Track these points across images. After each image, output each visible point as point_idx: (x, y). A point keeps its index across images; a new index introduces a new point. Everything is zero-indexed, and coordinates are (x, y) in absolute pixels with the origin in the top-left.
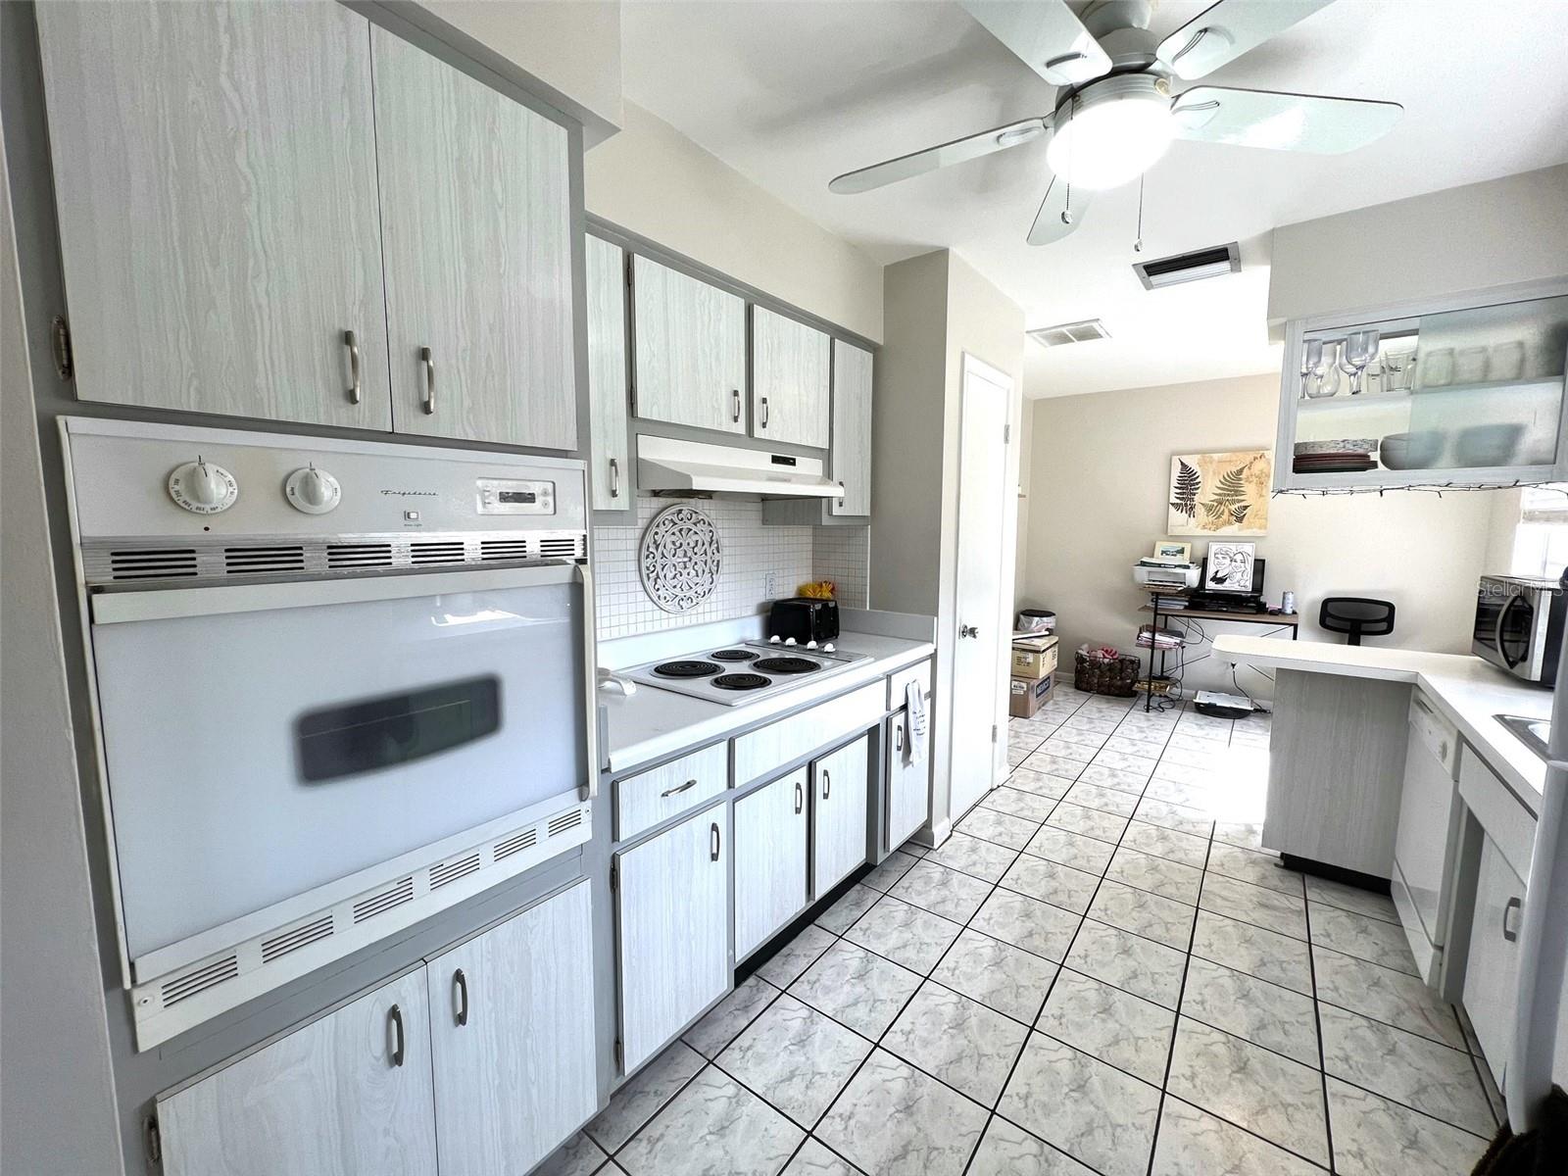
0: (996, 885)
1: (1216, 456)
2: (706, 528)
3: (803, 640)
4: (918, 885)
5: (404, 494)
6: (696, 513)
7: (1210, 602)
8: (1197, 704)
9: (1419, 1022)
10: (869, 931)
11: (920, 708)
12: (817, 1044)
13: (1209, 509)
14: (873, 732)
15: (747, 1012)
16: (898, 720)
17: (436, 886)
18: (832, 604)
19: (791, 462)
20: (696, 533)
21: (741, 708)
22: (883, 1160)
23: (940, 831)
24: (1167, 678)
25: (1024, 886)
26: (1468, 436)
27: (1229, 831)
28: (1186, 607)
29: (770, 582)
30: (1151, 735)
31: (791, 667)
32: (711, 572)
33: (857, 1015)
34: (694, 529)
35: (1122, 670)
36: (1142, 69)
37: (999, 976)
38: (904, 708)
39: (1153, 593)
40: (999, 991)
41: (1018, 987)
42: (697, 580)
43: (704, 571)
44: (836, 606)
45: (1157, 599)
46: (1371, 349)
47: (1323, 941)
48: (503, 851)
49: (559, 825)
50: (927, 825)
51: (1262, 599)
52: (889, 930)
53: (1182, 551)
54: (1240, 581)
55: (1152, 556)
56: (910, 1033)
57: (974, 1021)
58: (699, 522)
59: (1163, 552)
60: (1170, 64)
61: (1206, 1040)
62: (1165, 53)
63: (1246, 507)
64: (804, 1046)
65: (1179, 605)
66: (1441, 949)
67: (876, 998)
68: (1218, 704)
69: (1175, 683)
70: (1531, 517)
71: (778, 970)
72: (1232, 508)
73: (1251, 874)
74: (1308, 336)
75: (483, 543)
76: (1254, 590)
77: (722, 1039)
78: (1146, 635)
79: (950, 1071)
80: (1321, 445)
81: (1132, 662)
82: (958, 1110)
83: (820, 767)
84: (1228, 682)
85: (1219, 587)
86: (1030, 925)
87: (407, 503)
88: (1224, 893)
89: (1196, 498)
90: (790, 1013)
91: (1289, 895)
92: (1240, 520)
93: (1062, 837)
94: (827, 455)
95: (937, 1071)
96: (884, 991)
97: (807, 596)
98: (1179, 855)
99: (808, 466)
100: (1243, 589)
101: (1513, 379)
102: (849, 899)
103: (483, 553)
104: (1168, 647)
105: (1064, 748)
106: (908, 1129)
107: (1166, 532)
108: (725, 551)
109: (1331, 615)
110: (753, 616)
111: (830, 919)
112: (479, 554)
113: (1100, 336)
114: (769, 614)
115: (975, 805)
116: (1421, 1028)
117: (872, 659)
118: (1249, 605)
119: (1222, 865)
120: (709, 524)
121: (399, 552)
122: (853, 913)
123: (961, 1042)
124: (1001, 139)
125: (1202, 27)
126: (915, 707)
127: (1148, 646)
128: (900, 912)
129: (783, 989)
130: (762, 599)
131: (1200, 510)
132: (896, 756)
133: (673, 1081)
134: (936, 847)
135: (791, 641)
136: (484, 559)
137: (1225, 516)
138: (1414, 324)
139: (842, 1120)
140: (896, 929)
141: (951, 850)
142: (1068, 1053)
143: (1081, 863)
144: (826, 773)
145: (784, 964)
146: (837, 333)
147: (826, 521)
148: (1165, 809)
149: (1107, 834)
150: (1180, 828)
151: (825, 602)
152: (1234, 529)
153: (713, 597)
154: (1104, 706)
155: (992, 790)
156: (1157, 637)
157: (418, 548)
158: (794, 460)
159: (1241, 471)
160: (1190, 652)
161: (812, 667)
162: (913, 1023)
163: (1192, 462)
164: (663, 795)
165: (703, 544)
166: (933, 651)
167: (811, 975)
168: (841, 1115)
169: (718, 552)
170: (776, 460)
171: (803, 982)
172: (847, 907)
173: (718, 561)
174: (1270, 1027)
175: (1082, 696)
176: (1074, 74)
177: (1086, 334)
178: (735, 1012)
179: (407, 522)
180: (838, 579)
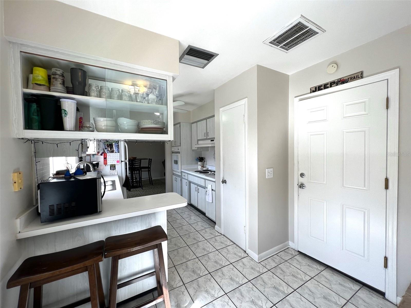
158: (214, 140)
170: (211, 141)
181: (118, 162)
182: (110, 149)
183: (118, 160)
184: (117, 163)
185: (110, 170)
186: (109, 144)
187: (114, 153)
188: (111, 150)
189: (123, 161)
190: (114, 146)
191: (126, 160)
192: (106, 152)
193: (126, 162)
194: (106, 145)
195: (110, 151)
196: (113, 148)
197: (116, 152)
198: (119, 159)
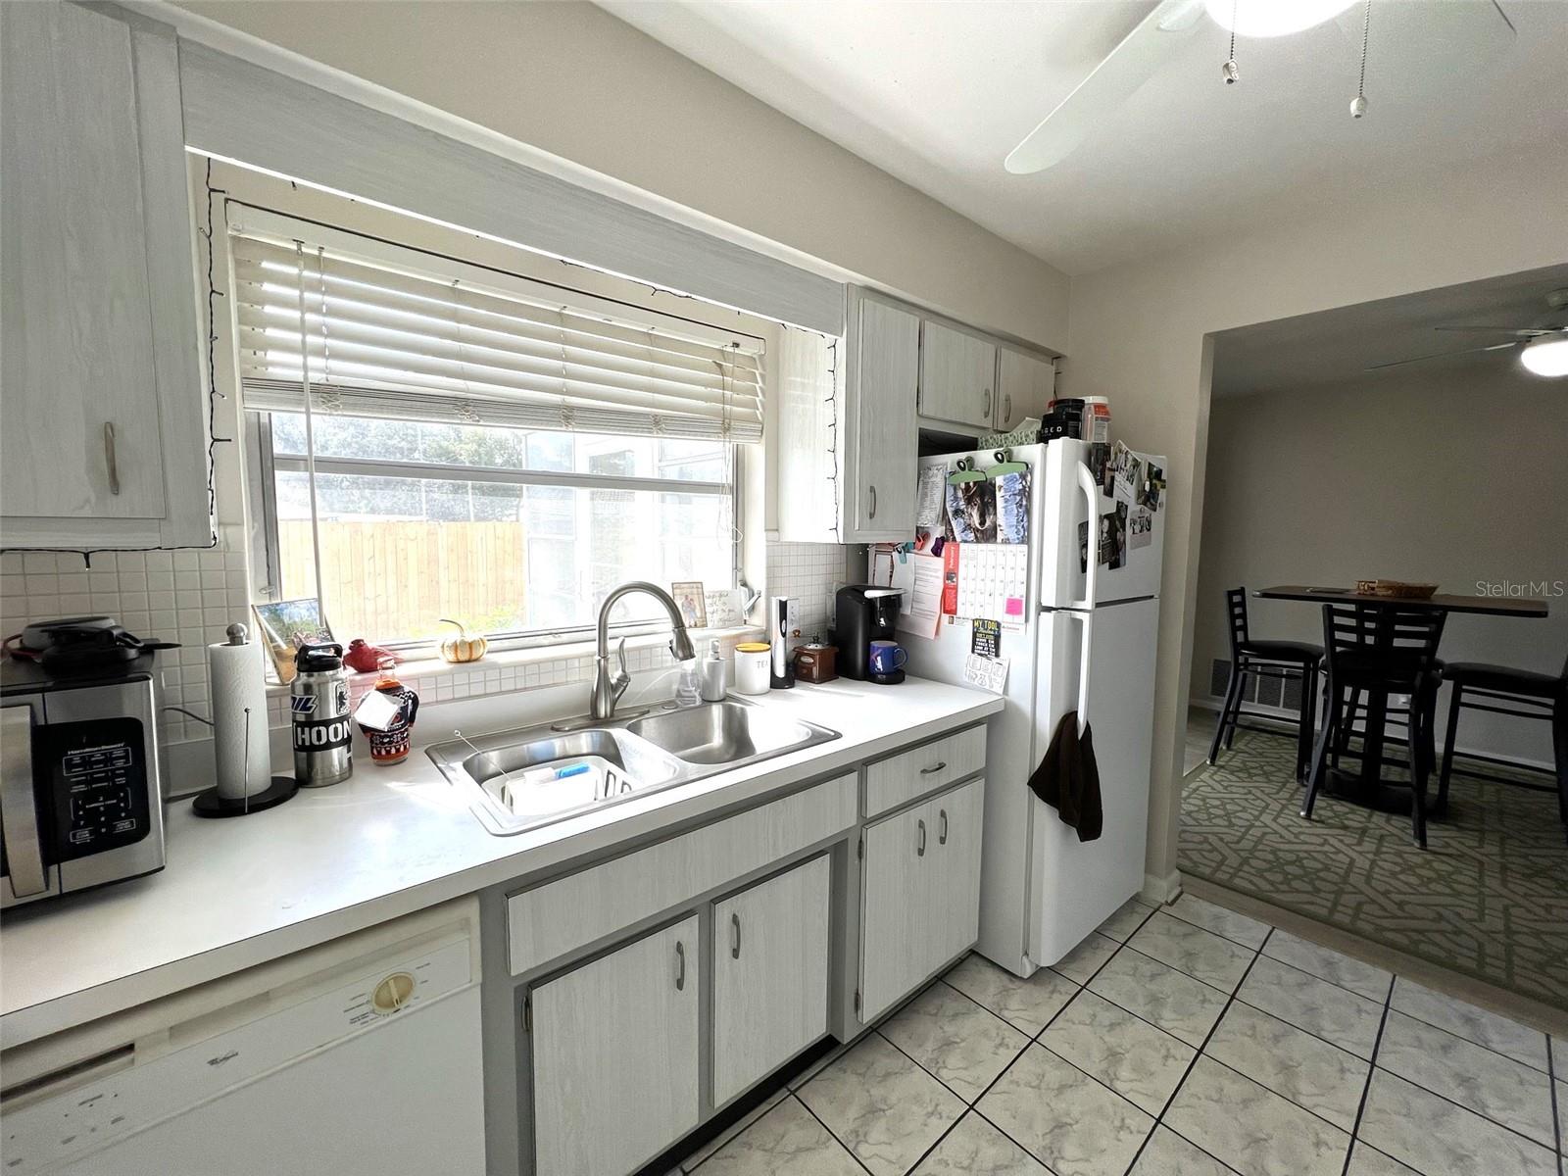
181: (1013, 607)
182: (976, 520)
183: (1017, 597)
184: (1009, 618)
185: (973, 652)
186: (975, 483)
187: (995, 542)
188: (982, 523)
189: (1049, 609)
190: (998, 495)
191: (1080, 605)
192: (958, 539)
193: (1079, 615)
194: (960, 494)
195: (976, 530)
196: (995, 514)
197: (1006, 541)
198: (1019, 592)
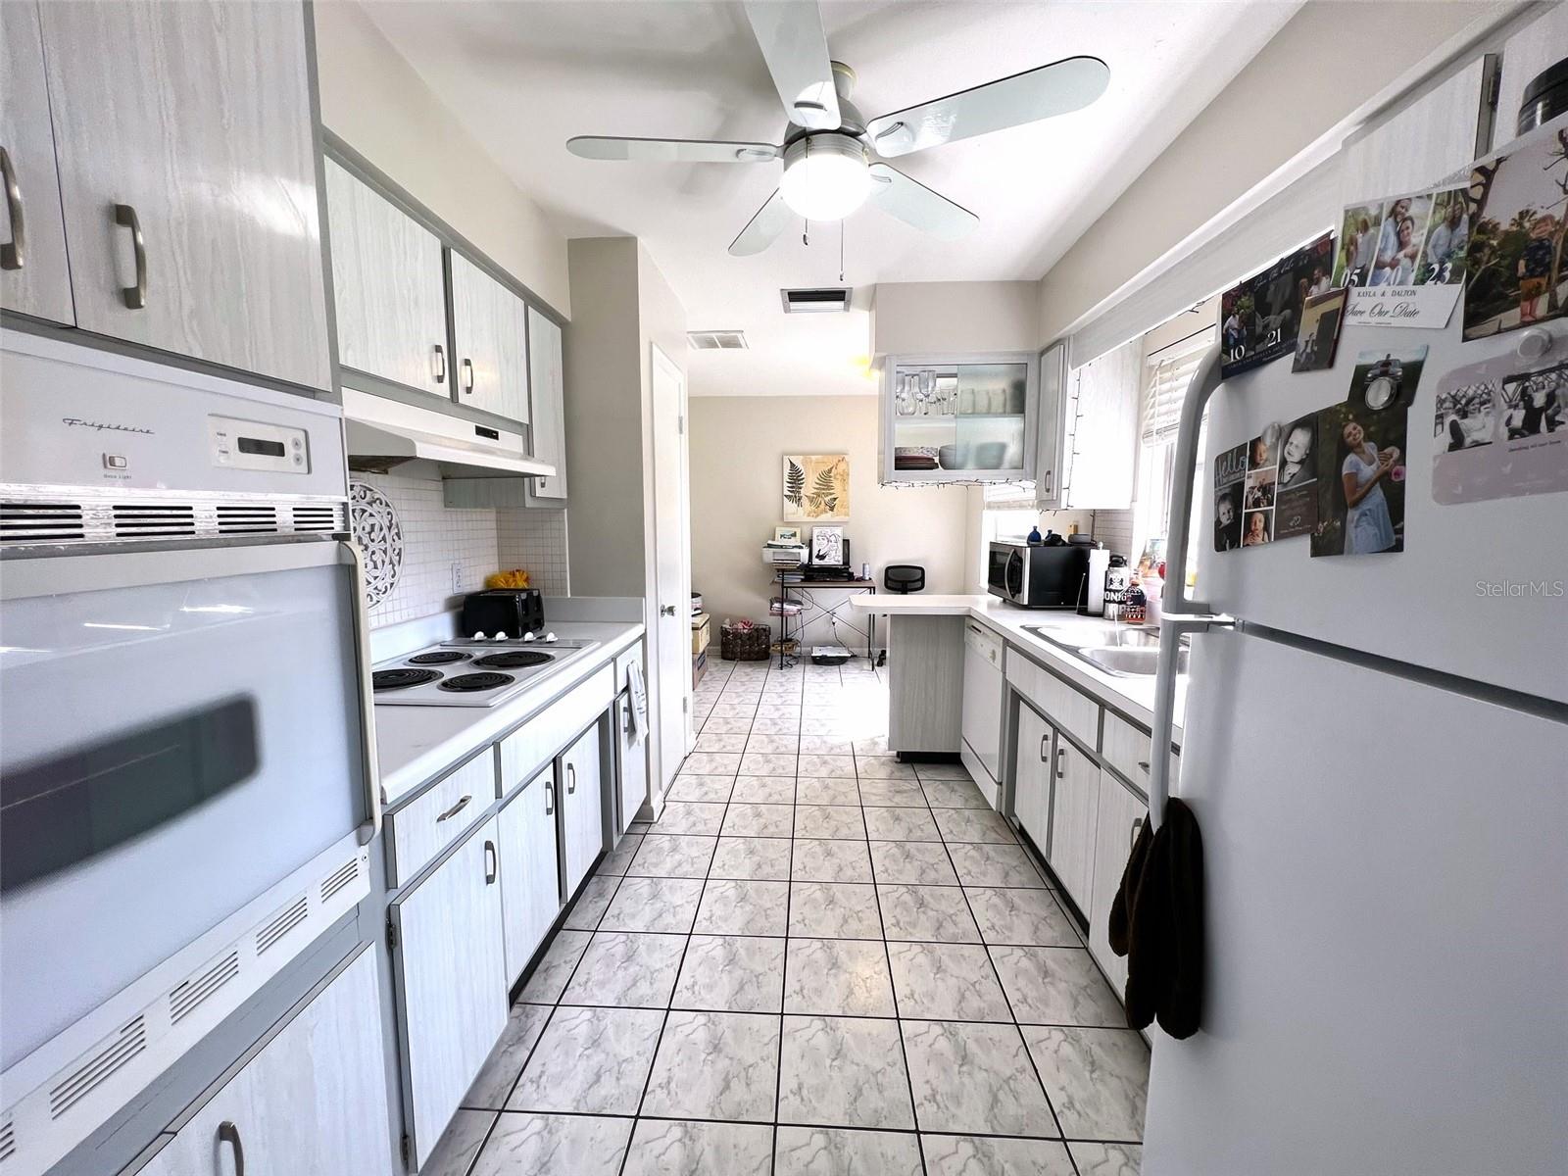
0: (719, 836)
1: (814, 458)
2: (383, 509)
3: (514, 634)
4: (652, 858)
5: (101, 427)
6: (371, 490)
7: (818, 575)
8: (814, 658)
9: (994, 835)
10: (622, 915)
11: (637, 685)
12: (612, 1038)
13: (811, 500)
14: (602, 720)
15: (524, 1042)
16: (623, 703)
17: (179, 1015)
18: (535, 593)
19: (493, 435)
20: (371, 515)
21: (499, 707)
22: (711, 1100)
23: (656, 803)
24: (791, 640)
25: (740, 829)
26: (982, 449)
27: (863, 747)
28: (802, 580)
29: (456, 572)
30: (790, 686)
31: (522, 661)
32: (391, 563)
33: (640, 993)
34: (369, 510)
35: (758, 638)
36: (855, 135)
37: (748, 908)
38: (627, 689)
39: (778, 570)
40: (752, 919)
41: (765, 911)
42: (377, 573)
43: (383, 562)
44: (539, 594)
45: (783, 575)
46: (931, 384)
47: (936, 804)
48: (269, 938)
49: (332, 887)
50: (647, 802)
51: (850, 570)
52: (640, 907)
53: (794, 535)
54: (834, 559)
55: (774, 540)
56: (693, 986)
57: (742, 952)
58: (375, 502)
59: (782, 536)
60: (874, 139)
61: (896, 895)
62: (874, 129)
63: (835, 499)
64: (599, 1044)
65: (797, 579)
66: (1000, 784)
67: (652, 970)
68: (829, 655)
69: (797, 643)
70: (990, 506)
71: (542, 988)
72: (827, 499)
73: (883, 773)
74: (899, 369)
75: (219, 509)
76: (844, 564)
77: (505, 1083)
78: (777, 605)
79: (738, 1001)
80: (909, 449)
81: (765, 630)
82: (755, 1027)
83: (565, 760)
84: (831, 637)
85: (822, 562)
86: (756, 859)
87: (110, 443)
88: (874, 791)
89: (802, 490)
90: (574, 1022)
91: (907, 779)
92: (832, 509)
93: (755, 782)
94: (527, 431)
95: (728, 1005)
96: (656, 961)
97: (499, 587)
98: (838, 773)
99: (511, 441)
100: (836, 563)
101: (1001, 413)
102: (590, 894)
103: (220, 524)
104: (792, 613)
105: (731, 709)
106: (723, 1064)
107: (782, 518)
108: (406, 537)
109: (892, 580)
110: (442, 612)
111: (580, 918)
112: (214, 524)
113: (740, 346)
114: (462, 609)
115: (676, 775)
116: (996, 839)
117: (599, 643)
118: (841, 575)
119: (866, 772)
120: (387, 505)
121: (95, 517)
122: (598, 904)
123: (738, 973)
124: (741, 153)
125: (900, 121)
126: (636, 687)
127: (778, 615)
128: (643, 887)
129: (555, 1003)
130: (449, 593)
131: (805, 501)
132: (624, 736)
133: (463, 1155)
134: (655, 820)
135: (501, 636)
136: (221, 532)
137: (823, 506)
138: (954, 370)
139: (662, 1088)
140: (646, 904)
141: (671, 819)
142: (817, 944)
143: (775, 798)
144: (570, 766)
145: (545, 979)
146: (531, 300)
147: (529, 503)
148: (818, 741)
149: (787, 770)
150: (833, 752)
151: (529, 592)
152: (827, 516)
153: (395, 593)
154: (749, 670)
155: (686, 758)
156: (785, 606)
157: (126, 515)
158: (497, 433)
159: (830, 471)
160: (806, 616)
161: (544, 659)
162: (693, 977)
163: (798, 461)
164: (438, 820)
165: (381, 529)
166: (643, 631)
167: (580, 977)
168: (660, 1085)
169: (400, 539)
170: (480, 431)
171: (573, 988)
172: (591, 902)
173: (400, 549)
174: (927, 870)
175: (729, 666)
176: (813, 120)
177: (731, 343)
178: (510, 1049)
179: (106, 472)
180: (532, 568)
